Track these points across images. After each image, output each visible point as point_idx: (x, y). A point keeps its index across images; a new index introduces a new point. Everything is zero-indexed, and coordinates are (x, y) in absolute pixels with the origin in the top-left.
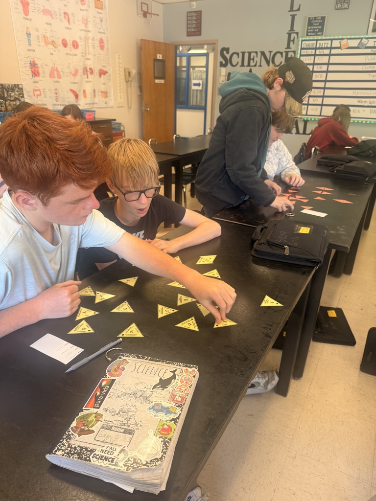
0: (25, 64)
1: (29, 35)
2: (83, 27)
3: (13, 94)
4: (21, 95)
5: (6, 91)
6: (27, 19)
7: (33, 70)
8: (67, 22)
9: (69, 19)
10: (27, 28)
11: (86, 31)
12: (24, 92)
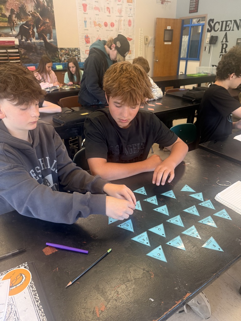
0: (82, 37)
1: (85, 22)
2: (118, 14)
3: (74, 53)
4: (79, 53)
5: (71, 51)
6: (85, 13)
7: (86, 40)
8: (108, 13)
9: (110, 11)
10: (85, 18)
11: (120, 16)
12: (81, 52)
